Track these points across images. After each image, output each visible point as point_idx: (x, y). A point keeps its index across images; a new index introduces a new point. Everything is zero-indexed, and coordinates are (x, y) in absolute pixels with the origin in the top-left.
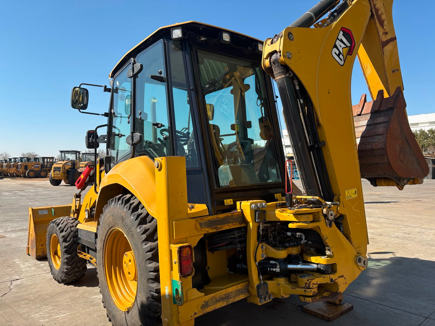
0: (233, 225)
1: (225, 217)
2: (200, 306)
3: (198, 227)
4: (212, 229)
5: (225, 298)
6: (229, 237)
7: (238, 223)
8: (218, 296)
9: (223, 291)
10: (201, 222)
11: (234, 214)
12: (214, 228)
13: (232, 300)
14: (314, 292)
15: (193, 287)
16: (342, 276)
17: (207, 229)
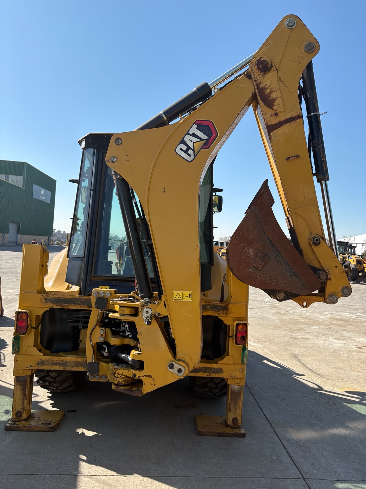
0: (80, 306)
1: (72, 298)
2: (36, 362)
3: (44, 301)
4: (57, 306)
5: (63, 364)
6: (76, 316)
7: (86, 306)
8: (55, 360)
9: (61, 357)
10: (46, 297)
11: (83, 298)
12: (59, 305)
13: (69, 368)
14: (118, 381)
15: (34, 346)
16: (150, 376)
17: (52, 305)
